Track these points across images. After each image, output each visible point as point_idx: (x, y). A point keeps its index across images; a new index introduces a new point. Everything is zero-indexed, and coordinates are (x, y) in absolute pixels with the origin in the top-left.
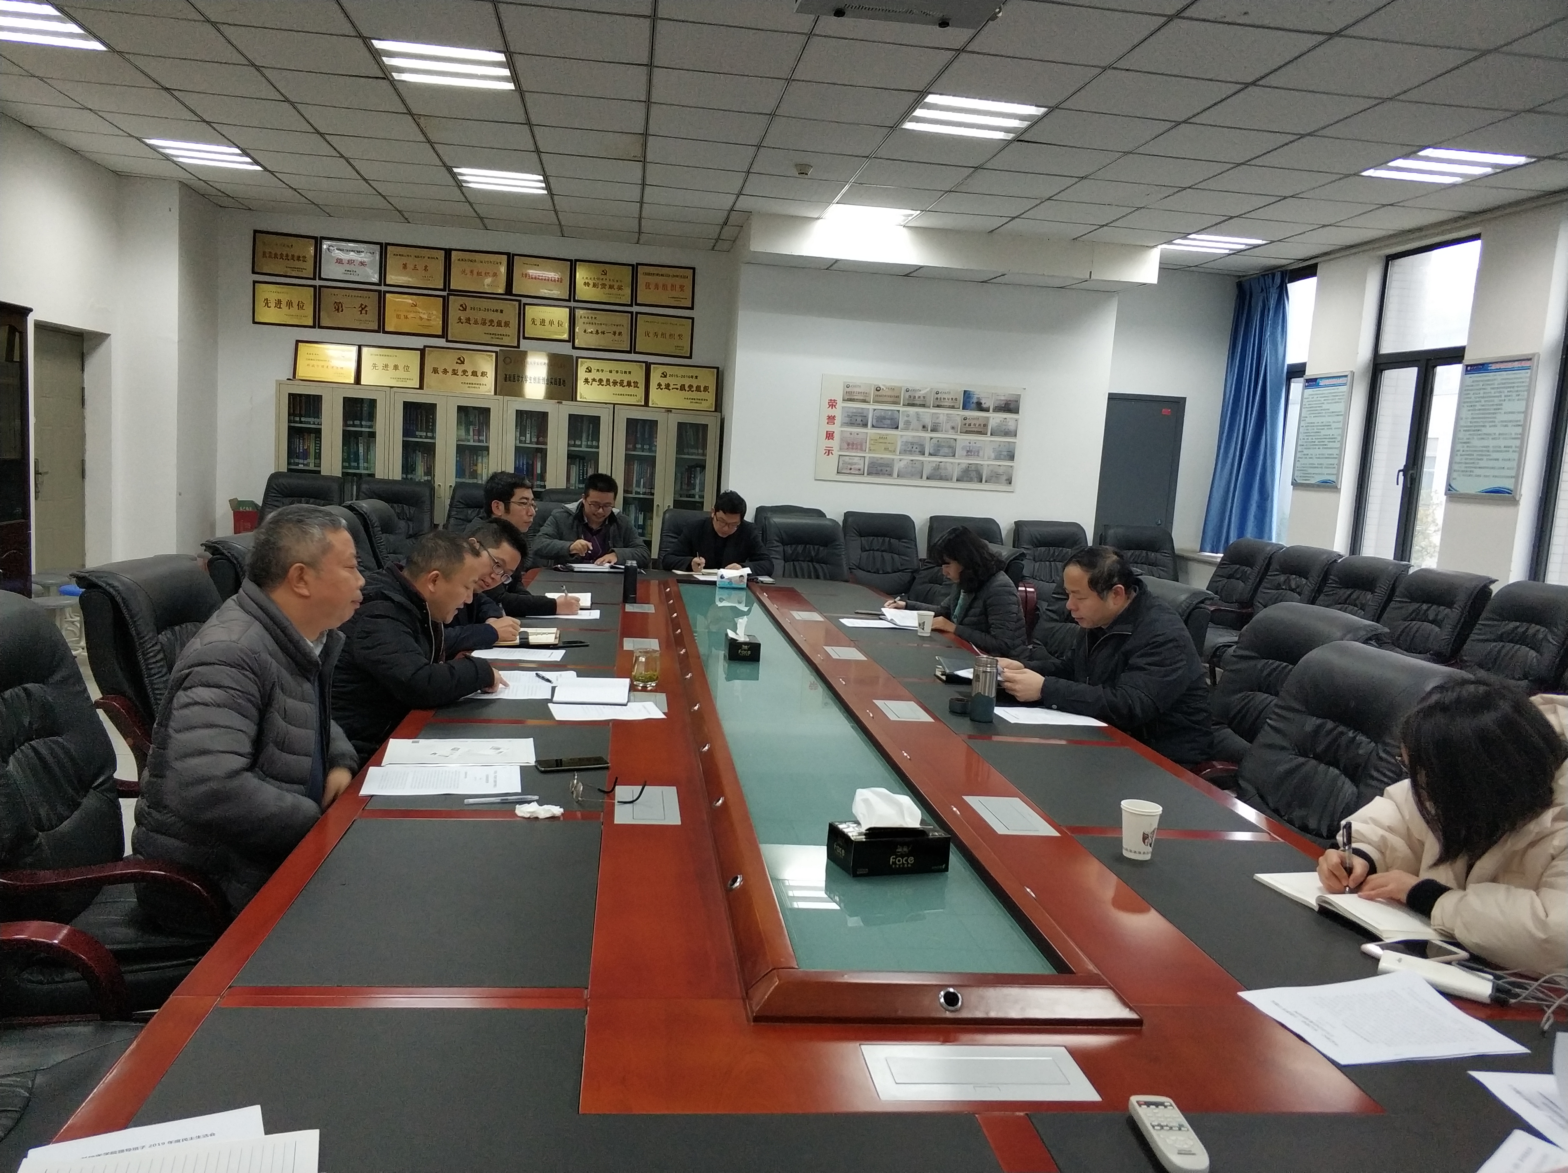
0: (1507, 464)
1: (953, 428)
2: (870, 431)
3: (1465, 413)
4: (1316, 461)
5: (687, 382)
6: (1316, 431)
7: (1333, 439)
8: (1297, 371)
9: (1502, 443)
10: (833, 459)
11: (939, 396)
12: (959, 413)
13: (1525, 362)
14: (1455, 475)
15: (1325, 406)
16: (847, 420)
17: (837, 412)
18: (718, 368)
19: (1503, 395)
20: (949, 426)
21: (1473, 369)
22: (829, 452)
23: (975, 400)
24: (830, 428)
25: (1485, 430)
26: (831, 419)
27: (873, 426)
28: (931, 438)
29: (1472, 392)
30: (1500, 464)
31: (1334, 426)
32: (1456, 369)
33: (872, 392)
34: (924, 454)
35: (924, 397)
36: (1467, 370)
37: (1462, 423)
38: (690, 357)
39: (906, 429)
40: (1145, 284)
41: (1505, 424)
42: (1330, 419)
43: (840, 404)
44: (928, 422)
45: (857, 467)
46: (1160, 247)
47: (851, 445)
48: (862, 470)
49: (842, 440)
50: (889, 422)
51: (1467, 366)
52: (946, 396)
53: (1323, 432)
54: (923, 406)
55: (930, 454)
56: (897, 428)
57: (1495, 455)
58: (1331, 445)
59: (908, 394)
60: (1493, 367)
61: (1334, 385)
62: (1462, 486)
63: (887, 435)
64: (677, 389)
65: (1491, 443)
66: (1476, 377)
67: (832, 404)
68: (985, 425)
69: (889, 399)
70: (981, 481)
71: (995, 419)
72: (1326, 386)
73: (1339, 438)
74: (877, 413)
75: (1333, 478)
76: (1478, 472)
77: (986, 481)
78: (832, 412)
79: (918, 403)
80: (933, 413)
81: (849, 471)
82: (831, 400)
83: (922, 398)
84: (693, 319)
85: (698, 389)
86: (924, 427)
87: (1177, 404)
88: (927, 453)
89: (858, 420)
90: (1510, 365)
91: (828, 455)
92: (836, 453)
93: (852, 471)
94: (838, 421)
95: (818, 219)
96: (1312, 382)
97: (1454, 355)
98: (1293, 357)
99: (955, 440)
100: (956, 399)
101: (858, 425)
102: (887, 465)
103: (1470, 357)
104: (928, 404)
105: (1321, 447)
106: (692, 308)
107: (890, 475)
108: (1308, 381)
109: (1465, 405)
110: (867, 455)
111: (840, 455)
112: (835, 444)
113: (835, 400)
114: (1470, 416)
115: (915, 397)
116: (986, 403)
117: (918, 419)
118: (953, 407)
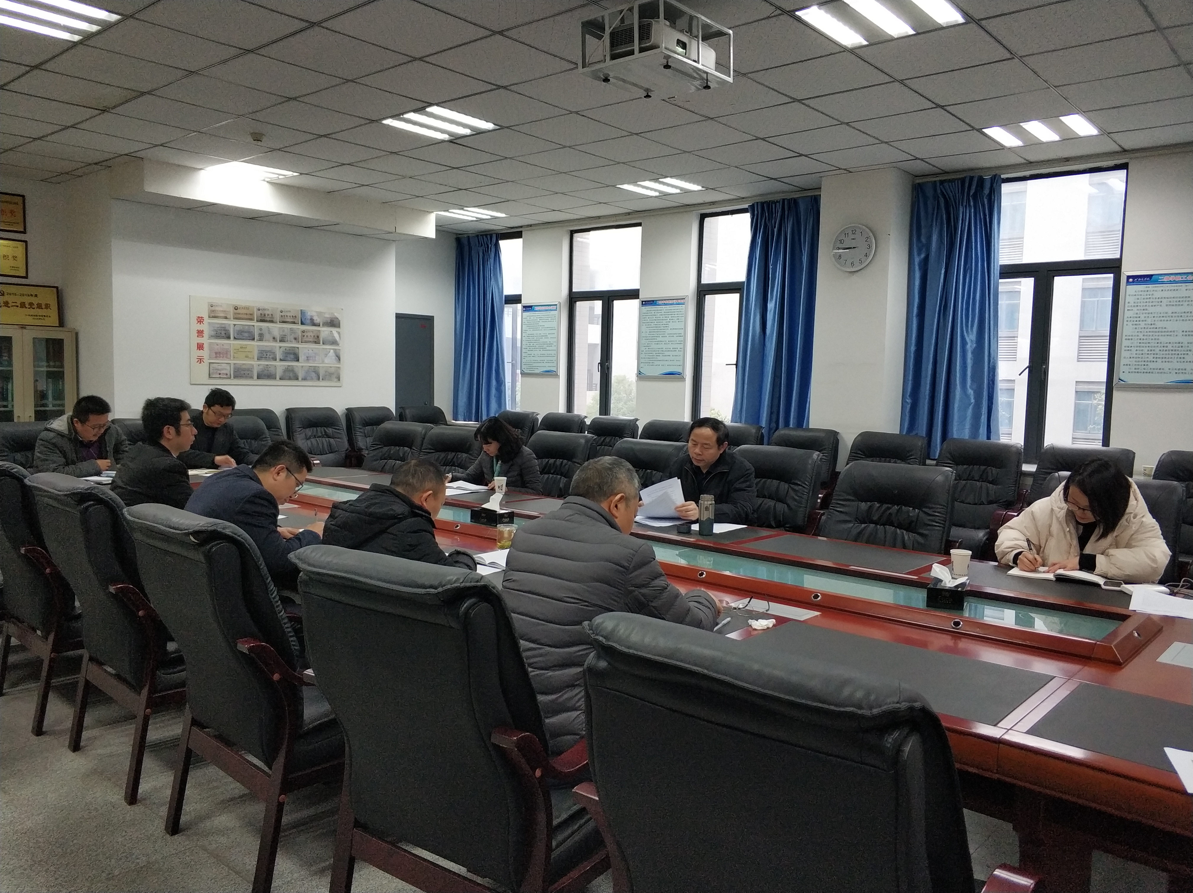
0: (678, 358)
1: (295, 339)
2: (232, 342)
3: (644, 328)
4: (539, 359)
5: (27, 300)
6: (535, 339)
7: (550, 344)
8: (515, 299)
9: (671, 346)
10: (204, 368)
11: (283, 314)
12: (299, 327)
13: (680, 301)
14: (642, 365)
15: (541, 323)
16: (213, 333)
17: (204, 327)
18: (57, 288)
19: (668, 319)
20: (292, 337)
21: (645, 303)
22: (200, 360)
23: (309, 318)
24: (200, 340)
25: (659, 339)
26: (200, 333)
27: (235, 338)
28: (280, 347)
29: (647, 317)
30: (672, 358)
31: (549, 336)
32: (635, 303)
33: (232, 310)
34: (276, 360)
35: (272, 315)
36: (642, 304)
37: (643, 335)
38: (26, 277)
39: (261, 340)
40: (426, 238)
41: (671, 335)
42: (547, 332)
43: (206, 320)
44: (277, 334)
45: (224, 372)
46: (435, 213)
47: (218, 354)
48: (229, 375)
49: (211, 349)
50: (246, 335)
51: (642, 302)
52: (288, 314)
53: (541, 340)
54: (272, 322)
55: (281, 360)
56: (254, 339)
57: (667, 353)
58: (550, 348)
59: (260, 312)
60: (660, 302)
61: (547, 310)
62: (648, 371)
63: (246, 345)
64: (18, 306)
65: (664, 346)
66: (648, 308)
67: (200, 320)
68: (318, 337)
69: (245, 317)
70: (319, 379)
71: (325, 332)
72: (540, 311)
73: (555, 344)
74: (237, 328)
75: (554, 369)
76: (656, 363)
77: (323, 379)
78: (200, 327)
79: (268, 319)
80: (280, 328)
81: (218, 376)
82: (199, 317)
83: (270, 316)
84: (26, 242)
85: (39, 306)
86: (274, 338)
87: (429, 320)
88: (278, 359)
89: (223, 334)
90: (671, 302)
91: (200, 363)
92: (207, 361)
93: (221, 376)
94: (206, 334)
95: (201, 169)
96: (527, 308)
97: (632, 294)
98: (509, 290)
99: (298, 348)
100: (295, 316)
101: (223, 338)
102: (248, 370)
103: (643, 296)
104: (274, 320)
105: (541, 350)
106: (24, 232)
107: (251, 377)
108: (524, 307)
109: (644, 324)
110: (232, 362)
111: (210, 363)
112: (205, 353)
113: (202, 317)
114: (648, 331)
115: (265, 315)
116: (317, 320)
117: (270, 332)
118: (294, 323)
